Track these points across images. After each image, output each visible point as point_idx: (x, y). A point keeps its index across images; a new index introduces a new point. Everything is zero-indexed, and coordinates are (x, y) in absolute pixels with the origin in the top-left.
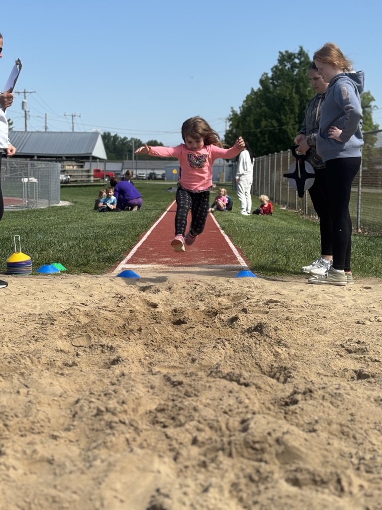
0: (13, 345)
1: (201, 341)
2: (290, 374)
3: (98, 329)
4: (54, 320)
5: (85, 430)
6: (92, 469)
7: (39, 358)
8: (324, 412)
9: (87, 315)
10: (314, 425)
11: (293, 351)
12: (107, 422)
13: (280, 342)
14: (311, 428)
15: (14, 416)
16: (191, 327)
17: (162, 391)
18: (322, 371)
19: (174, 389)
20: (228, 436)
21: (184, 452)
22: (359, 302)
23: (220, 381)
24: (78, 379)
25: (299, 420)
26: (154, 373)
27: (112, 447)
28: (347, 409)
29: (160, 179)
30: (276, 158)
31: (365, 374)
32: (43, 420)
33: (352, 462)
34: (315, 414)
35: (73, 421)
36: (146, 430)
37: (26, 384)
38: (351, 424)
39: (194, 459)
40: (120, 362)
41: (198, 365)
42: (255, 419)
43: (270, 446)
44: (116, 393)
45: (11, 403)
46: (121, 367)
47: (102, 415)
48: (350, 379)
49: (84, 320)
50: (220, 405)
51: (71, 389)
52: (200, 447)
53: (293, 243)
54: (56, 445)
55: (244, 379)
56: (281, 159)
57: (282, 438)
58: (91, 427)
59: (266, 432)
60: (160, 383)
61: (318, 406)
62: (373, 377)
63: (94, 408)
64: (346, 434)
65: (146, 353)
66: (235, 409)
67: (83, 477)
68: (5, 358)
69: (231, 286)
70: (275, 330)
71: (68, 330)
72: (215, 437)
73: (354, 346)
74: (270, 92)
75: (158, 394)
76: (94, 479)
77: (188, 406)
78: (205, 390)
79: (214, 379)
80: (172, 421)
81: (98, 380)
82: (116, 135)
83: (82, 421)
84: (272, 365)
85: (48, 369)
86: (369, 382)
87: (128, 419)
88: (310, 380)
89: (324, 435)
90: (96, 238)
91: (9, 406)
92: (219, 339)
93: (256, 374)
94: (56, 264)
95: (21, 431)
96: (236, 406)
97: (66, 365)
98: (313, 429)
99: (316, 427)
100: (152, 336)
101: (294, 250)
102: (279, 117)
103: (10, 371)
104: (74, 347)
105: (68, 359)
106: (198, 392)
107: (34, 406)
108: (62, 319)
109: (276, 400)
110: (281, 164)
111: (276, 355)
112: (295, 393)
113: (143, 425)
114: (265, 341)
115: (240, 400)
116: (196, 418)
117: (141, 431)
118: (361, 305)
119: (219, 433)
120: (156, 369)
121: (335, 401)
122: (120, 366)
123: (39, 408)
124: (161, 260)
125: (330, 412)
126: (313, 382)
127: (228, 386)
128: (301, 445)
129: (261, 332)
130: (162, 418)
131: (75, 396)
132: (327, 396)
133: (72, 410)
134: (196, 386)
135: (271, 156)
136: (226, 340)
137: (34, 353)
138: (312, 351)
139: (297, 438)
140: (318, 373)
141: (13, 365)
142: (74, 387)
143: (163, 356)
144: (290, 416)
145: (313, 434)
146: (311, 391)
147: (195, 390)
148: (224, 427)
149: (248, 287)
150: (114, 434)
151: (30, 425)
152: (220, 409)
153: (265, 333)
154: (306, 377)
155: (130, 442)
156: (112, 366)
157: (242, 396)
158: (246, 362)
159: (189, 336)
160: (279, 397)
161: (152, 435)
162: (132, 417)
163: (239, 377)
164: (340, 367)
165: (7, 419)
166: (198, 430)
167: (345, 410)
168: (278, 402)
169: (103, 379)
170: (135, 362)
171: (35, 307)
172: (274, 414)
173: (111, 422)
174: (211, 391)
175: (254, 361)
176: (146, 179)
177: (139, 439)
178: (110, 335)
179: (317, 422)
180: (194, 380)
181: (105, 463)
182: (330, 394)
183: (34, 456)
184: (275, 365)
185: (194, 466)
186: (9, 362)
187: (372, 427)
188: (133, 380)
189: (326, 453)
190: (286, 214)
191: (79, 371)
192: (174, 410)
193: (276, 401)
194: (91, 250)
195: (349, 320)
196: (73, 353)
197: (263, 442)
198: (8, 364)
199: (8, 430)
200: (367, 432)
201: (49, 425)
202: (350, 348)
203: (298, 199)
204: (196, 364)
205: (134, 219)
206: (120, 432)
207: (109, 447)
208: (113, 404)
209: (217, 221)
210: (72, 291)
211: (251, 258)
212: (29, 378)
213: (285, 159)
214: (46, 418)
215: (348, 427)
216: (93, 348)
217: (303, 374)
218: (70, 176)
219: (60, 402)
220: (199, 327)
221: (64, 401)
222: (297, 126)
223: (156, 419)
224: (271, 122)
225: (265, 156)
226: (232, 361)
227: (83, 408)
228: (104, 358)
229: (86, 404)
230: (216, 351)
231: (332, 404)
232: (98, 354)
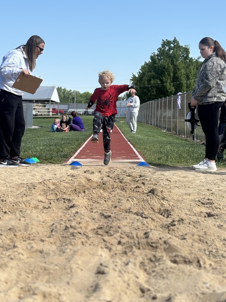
1: (119, 198)
2: (170, 213)
3: (61, 191)
4: (35, 186)
5: (59, 237)
6: (65, 254)
7: (29, 204)
8: (190, 230)
9: (54, 184)
10: (185, 236)
11: (171, 203)
12: (71, 233)
13: (164, 198)
14: (183, 238)
15: (19, 230)
16: (113, 191)
17: (100, 221)
18: (188, 213)
19: (106, 220)
20: (137, 240)
21: (114, 248)
22: (208, 180)
23: (131, 215)
24: (52, 215)
25: (176, 234)
27: (75, 245)
28: (202, 229)
29: (91, 114)
30: (159, 102)
31: (212, 215)
32: (35, 233)
33: (205, 253)
34: (185, 231)
35: (52, 233)
36: (92, 237)
37: (24, 216)
38: (205, 236)
39: (120, 250)
40: (75, 207)
41: (118, 209)
42: (152, 232)
43: (161, 245)
44: (74, 220)
46: (76, 209)
47: (68, 229)
48: (204, 217)
49: (52, 187)
50: (133, 225)
51: (48, 219)
52: (122, 246)
54: (44, 245)
55: (145, 215)
56: (163, 102)
57: (167, 240)
58: (62, 236)
59: (158, 238)
60: (98, 217)
61: (187, 227)
62: (217, 215)
63: (63, 226)
64: (202, 241)
65: (89, 203)
67: (60, 258)
68: (11, 203)
70: (161, 192)
72: (130, 241)
73: (205, 201)
74: (156, 64)
75: (97, 222)
76: (66, 259)
77: (115, 226)
78: (124, 219)
79: (128, 214)
80: (106, 234)
81: (63, 215)
84: (160, 209)
85: (35, 209)
86: (215, 218)
87: (82, 231)
88: (181, 216)
89: (190, 241)
91: (16, 226)
92: (129, 197)
93: (152, 213)
94: (34, 158)
95: (23, 238)
96: (141, 226)
97: (45, 208)
98: (184, 238)
99: (186, 237)
100: (92, 195)
101: (171, 152)
102: (161, 78)
103: (14, 210)
104: (48, 200)
105: (45, 205)
106: (120, 220)
107: (30, 226)
108: (39, 186)
109: (163, 225)
110: (163, 105)
111: (162, 205)
112: (174, 221)
113: (91, 235)
114: (156, 197)
115: (144, 223)
116: (120, 232)
117: (90, 238)
118: (210, 181)
119: (132, 239)
120: (95, 211)
121: (196, 225)
122: (75, 209)
123: (32, 227)
124: (94, 157)
125: (193, 230)
127: (136, 218)
128: (178, 244)
129: (153, 193)
130: (100, 232)
131: (51, 222)
132: (191, 223)
133: (51, 228)
134: (118, 218)
135: (157, 101)
136: (133, 197)
137: (26, 202)
138: (182, 203)
139: (175, 242)
140: (186, 214)
141: (16, 207)
142: (50, 218)
143: (98, 205)
144: (171, 232)
145: (184, 240)
146: (182, 220)
147: (118, 220)
148: (135, 237)
150: (75, 239)
151: (28, 235)
152: (132, 228)
153: (155, 193)
154: (179, 215)
155: (84, 243)
156: (70, 209)
158: (145, 207)
160: (165, 224)
161: (96, 239)
162: (85, 231)
163: (142, 214)
164: (198, 211)
165: (16, 232)
166: (121, 238)
167: (202, 230)
168: (164, 227)
169: (66, 215)
170: (83, 207)
171: (24, 180)
172: (162, 231)
173: (73, 233)
174: (127, 220)
175: (150, 206)
177: (89, 242)
178: (67, 194)
179: (186, 234)
180: (117, 215)
181: (72, 251)
182: (193, 222)
183: (32, 249)
185: (120, 254)
186: (13, 206)
187: (216, 238)
188: (83, 215)
189: (191, 249)
190: (166, 134)
191: (52, 211)
192: (107, 228)
193: (163, 226)
195: (203, 188)
196: (48, 202)
197: (157, 243)
199: (16, 238)
200: (214, 240)
201: (38, 236)
202: (203, 202)
203: (172, 126)
204: (117, 208)
205: (77, 135)
206: (79, 238)
207: (73, 245)
208: (74, 223)
209: (125, 137)
210: (44, 172)
211: (146, 156)
212: (25, 213)
213: (165, 102)
214: (37, 232)
215: (203, 237)
216: (59, 200)
217: (178, 214)
218: (38, 112)
219: (43, 225)
220: (118, 191)
221: (45, 224)
222: (172, 84)
223: (98, 233)
224: (157, 81)
225: (153, 101)
226: (139, 206)
227: (57, 227)
228: (66, 205)
229: (58, 225)
230: (128, 202)
231: (194, 227)
232: (62, 203)
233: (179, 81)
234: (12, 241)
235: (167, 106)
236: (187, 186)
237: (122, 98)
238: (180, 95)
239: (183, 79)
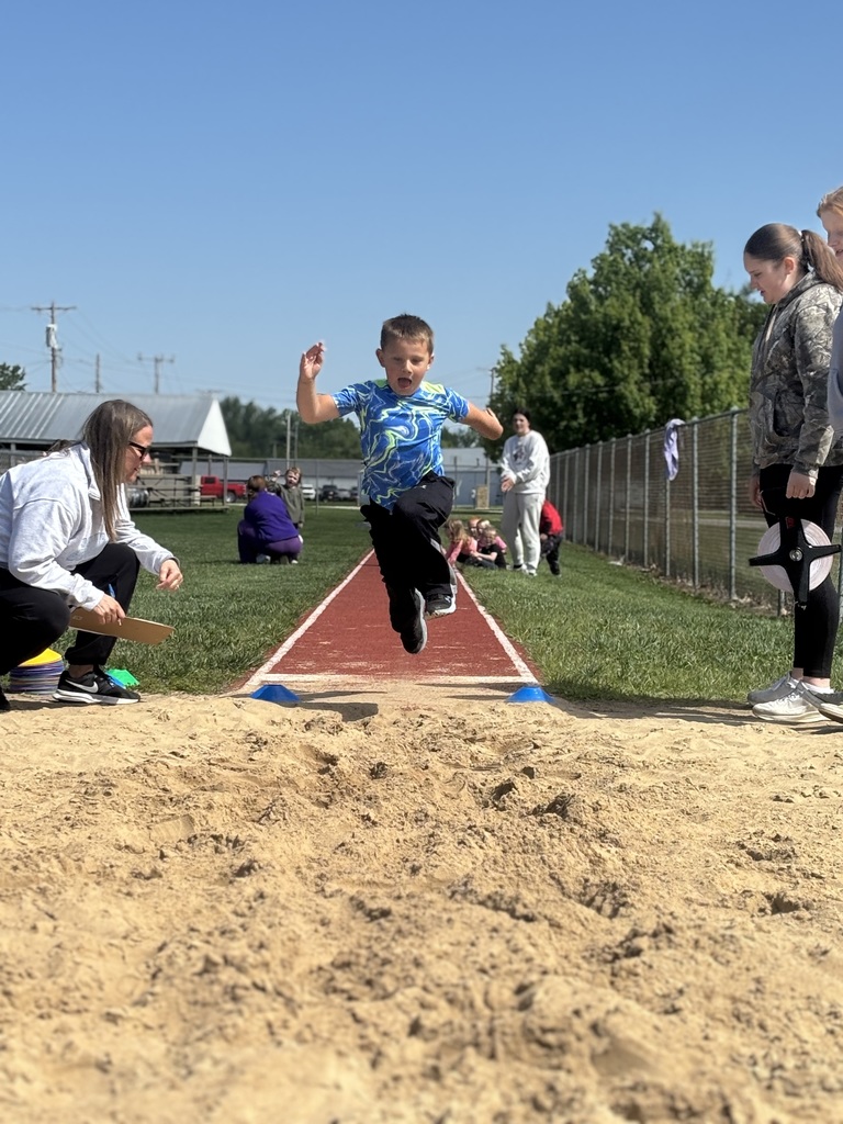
0: (23, 834)
1: (433, 833)
2: (624, 899)
4: (112, 785)
5: (177, 1004)
6: (193, 1080)
7: (79, 860)
8: (697, 973)
9: (184, 776)
10: (676, 999)
11: (632, 855)
12: (225, 988)
13: (604, 835)
14: (668, 1006)
15: (24, 974)
17: (346, 930)
18: (694, 895)
19: (371, 925)
20: (487, 1018)
21: (392, 1051)
22: (779, 756)
23: (471, 909)
24: (164, 904)
25: (642, 989)
26: (328, 894)
27: (236, 1037)
28: (748, 969)
29: (345, 499)
30: (600, 454)
31: (790, 902)
32: (87, 985)
33: (755, 1074)
34: (678, 976)
35: (153, 985)
36: (310, 1004)
37: (50, 912)
38: (756, 998)
39: (414, 1063)
40: (255, 870)
41: (424, 879)
42: (547, 985)
43: (579, 1039)
44: (245, 930)
46: (257, 881)
47: (216, 972)
48: (756, 913)
49: (178, 787)
50: (472, 955)
51: (148, 924)
52: (426, 1040)
53: (637, 633)
54: (116, 1035)
55: (525, 906)
56: (613, 456)
57: (605, 1021)
58: (191, 998)
59: (570, 1009)
60: (342, 913)
61: (685, 961)
62: (807, 907)
63: (198, 959)
64: (743, 1019)
65: (313, 855)
66: (504, 963)
67: (173, 1094)
68: (6, 859)
69: (499, 720)
70: (595, 810)
71: (142, 807)
72: (458, 1018)
73: (764, 845)
74: (588, 312)
75: (338, 935)
76: (196, 1100)
77: (402, 956)
78: (440, 926)
79: (459, 906)
80: (366, 989)
81: (206, 907)
82: (251, 404)
84: (587, 880)
85: (98, 883)
86: (798, 918)
87: (271, 980)
88: (667, 911)
89: (696, 1020)
90: (205, 618)
91: (13, 955)
92: (470, 827)
93: (552, 898)
94: (116, 671)
95: (39, 1007)
96: (505, 958)
97: (138, 875)
98: (673, 1006)
99: (679, 1003)
101: (639, 648)
102: (609, 365)
103: (17, 884)
105: (142, 865)
106: (424, 931)
107: (69, 955)
108: (128, 782)
109: (592, 950)
110: (613, 467)
111: (596, 861)
112: (635, 934)
114: (572, 830)
115: (516, 945)
116: (419, 982)
117: (300, 1007)
118: (783, 763)
119: (468, 1013)
121: (723, 951)
122: (254, 879)
123: (78, 959)
124: (346, 665)
125: (711, 973)
126: (676, 914)
127: (489, 920)
128: (645, 1037)
129: (563, 814)
130: (344, 982)
131: (156, 937)
132: (704, 941)
133: (151, 963)
134: (420, 919)
135: (590, 449)
136: (486, 829)
137: (68, 851)
138: (675, 856)
139: (635, 1024)
140: (687, 899)
141: (21, 874)
142: (154, 920)
143: (348, 861)
144: (623, 979)
145: (673, 1017)
146: (669, 930)
147: (417, 927)
148: (479, 1001)
149: (535, 722)
150: (240, 1013)
151: (60, 993)
152: (469, 964)
153: (571, 815)
154: (661, 906)
155: (276, 1029)
156: (238, 879)
157: (521, 940)
158: (529, 873)
160: (601, 945)
161: (322, 1014)
162: (281, 977)
163: (514, 903)
164: (736, 887)
165: (10, 980)
166: (423, 1006)
167: (744, 971)
168: (599, 955)
169: (217, 905)
170: (287, 872)
171: (71, 759)
172: (590, 976)
173: (234, 987)
174: (451, 928)
175: (547, 870)
176: (315, 500)
177: (295, 1025)
179: (681, 992)
180: (415, 906)
181: (222, 1068)
182: (710, 938)
183: (69, 1056)
184: (594, 879)
185: (412, 1078)
186: (15, 868)
187: (801, 1006)
188: (284, 908)
189: (699, 1055)
190: (623, 575)
191: (165, 888)
192: (371, 965)
193: (595, 953)
194: (193, 644)
195: (756, 792)
196: (153, 852)
197: (563, 1031)
198: (12, 871)
199: (13, 1005)
200: (790, 1015)
201: (100, 994)
202: (757, 849)
203: (649, 543)
204: (421, 875)
206: (254, 1008)
207: (230, 1037)
208: (239, 948)
209: (470, 586)
210: (151, 728)
211: (543, 663)
212: (57, 899)
213: (621, 454)
214: (94, 980)
215: (748, 1003)
216: (197, 842)
218: (150, 489)
219: (125, 948)
221: (132, 947)
222: (647, 386)
223: (333, 983)
224: (590, 377)
225: (577, 449)
226: (501, 870)
227: (174, 958)
228: (221, 864)
229: (180, 951)
230: (464, 851)
231: (716, 959)
232: (206, 856)
233: (672, 376)
235: (629, 468)
236: (696, 783)
237: (462, 437)
238: (676, 428)
239: (688, 367)
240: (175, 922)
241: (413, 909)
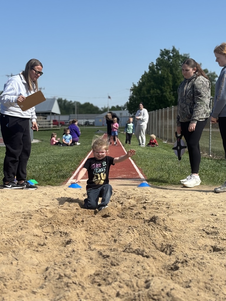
0: (8, 233)
1: (119, 228)
2: (173, 249)
3: (58, 221)
4: (32, 216)
5: (52, 288)
7: (23, 241)
8: (194, 274)
9: (51, 212)
10: (189, 283)
11: (174, 234)
12: (65, 283)
13: (166, 228)
14: (187, 285)
15: (10, 279)
16: (113, 219)
17: (97, 261)
18: (192, 247)
19: (104, 260)
20: (137, 290)
22: (212, 202)
23: (131, 255)
24: (47, 254)
25: (180, 280)
26: (92, 249)
27: (69, 299)
28: (208, 272)
29: (91, 125)
30: (160, 112)
31: (218, 248)
32: (27, 281)
34: (190, 276)
35: (45, 282)
36: (88, 287)
37: (16, 258)
38: (211, 282)
40: (72, 242)
42: (154, 280)
43: (163, 297)
44: (70, 263)
45: (8, 270)
47: (62, 279)
48: (209, 251)
49: (50, 216)
50: (133, 271)
51: (43, 260)
52: (121, 298)
53: (172, 165)
54: (35, 297)
55: (146, 253)
57: (170, 292)
58: (56, 286)
59: (161, 288)
60: (96, 256)
61: (191, 271)
62: (223, 250)
63: (57, 274)
64: (208, 288)
65: (87, 236)
66: (142, 273)
68: (3, 242)
69: (136, 192)
70: (163, 221)
71: (40, 222)
72: (130, 292)
73: (210, 229)
75: (95, 263)
77: (113, 272)
78: (123, 261)
79: (128, 254)
80: (104, 282)
81: (59, 254)
83: (50, 282)
84: (162, 244)
85: (29, 248)
86: (221, 253)
87: (78, 281)
88: (185, 253)
89: (195, 289)
90: (55, 162)
91: (6, 273)
92: (130, 226)
93: (153, 250)
94: (32, 180)
95: (14, 288)
96: (142, 272)
97: (40, 245)
98: (189, 285)
99: (190, 285)
100: (90, 225)
103: (7, 249)
104: (44, 233)
105: (41, 241)
106: (119, 262)
107: (22, 273)
108: (36, 215)
109: (165, 266)
111: (164, 236)
112: (177, 262)
113: (87, 284)
114: (157, 228)
115: (144, 268)
116: (118, 280)
117: (86, 288)
118: (214, 204)
119: (132, 289)
120: (93, 247)
121: (201, 267)
122: (71, 245)
123: (24, 274)
125: (198, 274)
126: (187, 254)
127: (136, 258)
128: (181, 296)
129: (155, 222)
130: (97, 280)
131: (45, 265)
132: (196, 264)
133: (44, 274)
134: (117, 258)
136: (134, 227)
137: (20, 237)
138: (186, 234)
139: (179, 292)
140: (190, 248)
141: (9, 246)
142: (45, 259)
143: (97, 237)
144: (174, 277)
145: (189, 289)
146: (186, 261)
147: (117, 261)
148: (135, 286)
149: (146, 193)
150: (69, 291)
151: (19, 284)
152: (132, 274)
153: (157, 223)
154: (183, 251)
155: (79, 295)
156: (67, 245)
157: (145, 265)
158: (147, 242)
159: (112, 225)
160: (167, 265)
161: (92, 290)
162: (80, 280)
163: (143, 252)
164: (203, 244)
165: (5, 281)
166: (120, 287)
168: (167, 268)
169: (61, 253)
170: (80, 243)
171: (20, 207)
172: (165, 276)
173: (67, 283)
174: (126, 261)
175: (151, 241)
176: (83, 125)
177: (85, 294)
178: (65, 225)
179: (190, 281)
182: (197, 263)
184: (164, 244)
186: (6, 244)
187: (224, 283)
188: (80, 254)
190: (167, 146)
191: (47, 249)
192: (105, 274)
193: (166, 267)
194: (52, 171)
195: (207, 213)
196: (43, 237)
197: (159, 295)
199: (7, 288)
200: (221, 287)
201: (31, 284)
202: (208, 231)
203: (174, 137)
204: (117, 243)
205: (77, 150)
206: (73, 289)
207: (67, 299)
208: (68, 271)
210: (42, 197)
211: (147, 174)
212: (18, 254)
213: (166, 113)
214: (29, 280)
215: (209, 284)
216: (55, 233)
217: (181, 249)
218: (39, 124)
219: (37, 269)
220: (118, 219)
221: (39, 268)
222: (172, 93)
223: (94, 280)
224: (156, 91)
225: (154, 111)
226: (139, 241)
227: (51, 273)
228: (62, 240)
229: (52, 271)
230: (128, 234)
231: (199, 269)
232: (58, 238)
234: (2, 292)
236: (190, 210)
237: (122, 108)
240: (50, 259)
241: (115, 255)
